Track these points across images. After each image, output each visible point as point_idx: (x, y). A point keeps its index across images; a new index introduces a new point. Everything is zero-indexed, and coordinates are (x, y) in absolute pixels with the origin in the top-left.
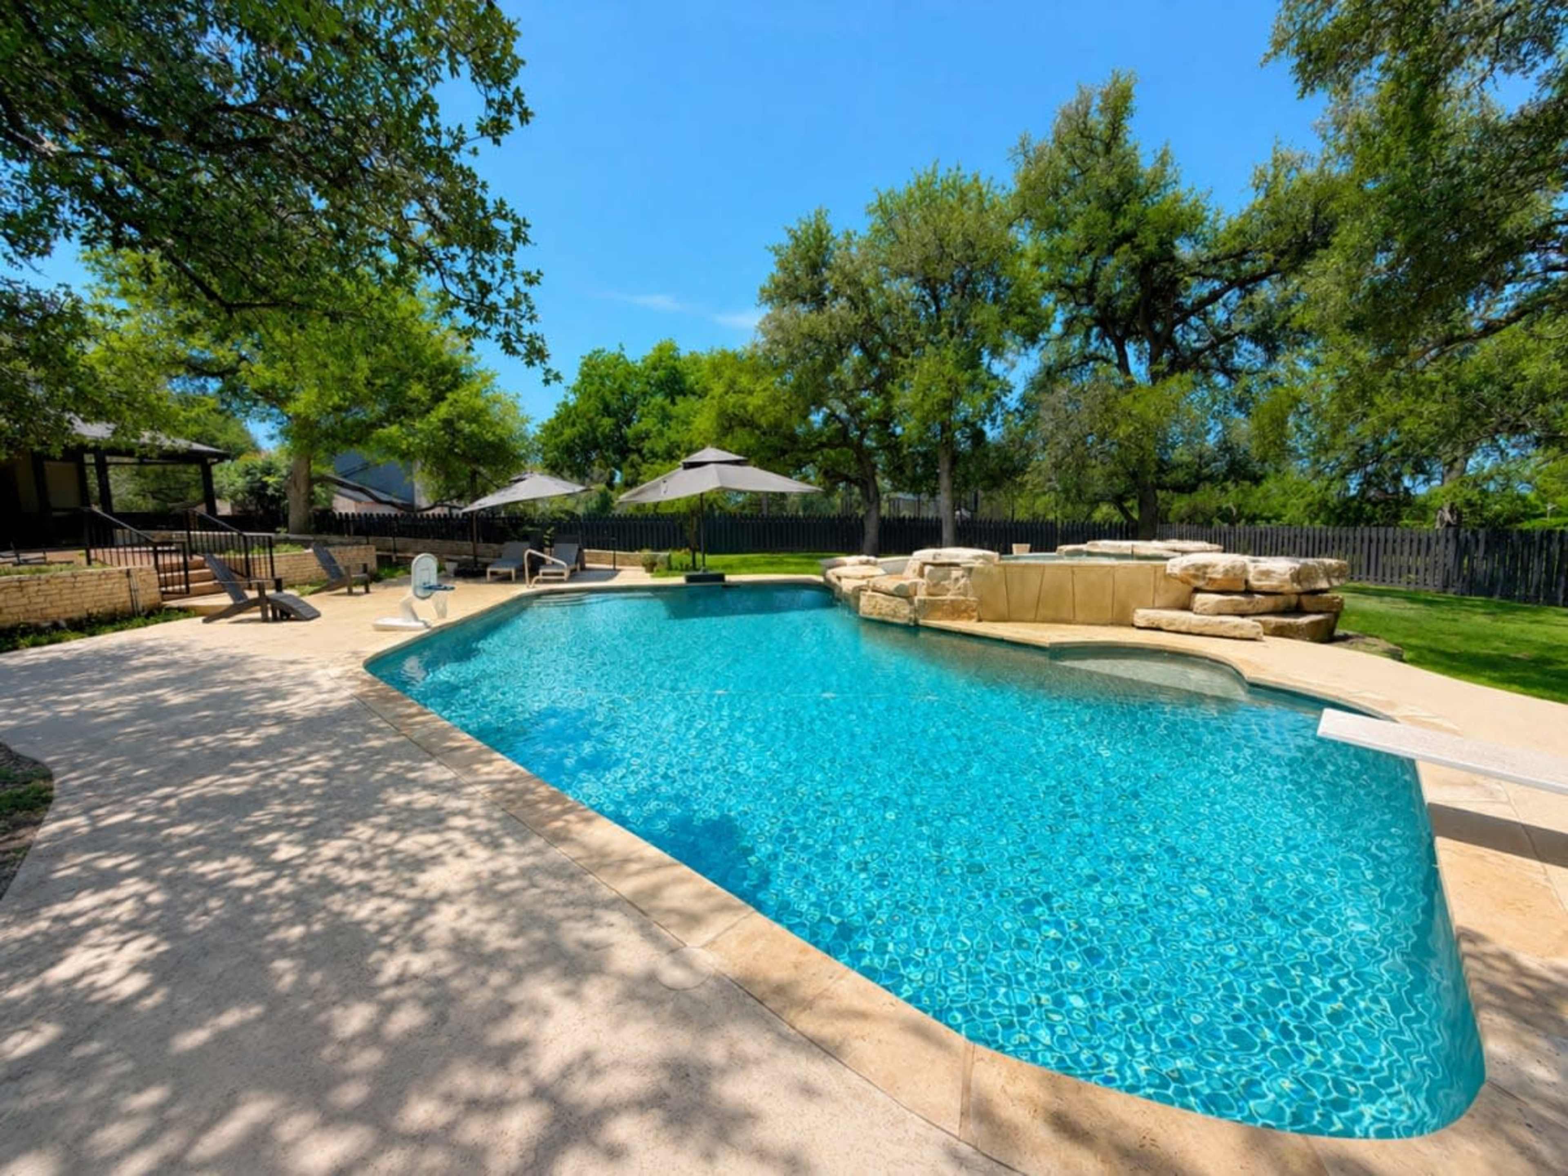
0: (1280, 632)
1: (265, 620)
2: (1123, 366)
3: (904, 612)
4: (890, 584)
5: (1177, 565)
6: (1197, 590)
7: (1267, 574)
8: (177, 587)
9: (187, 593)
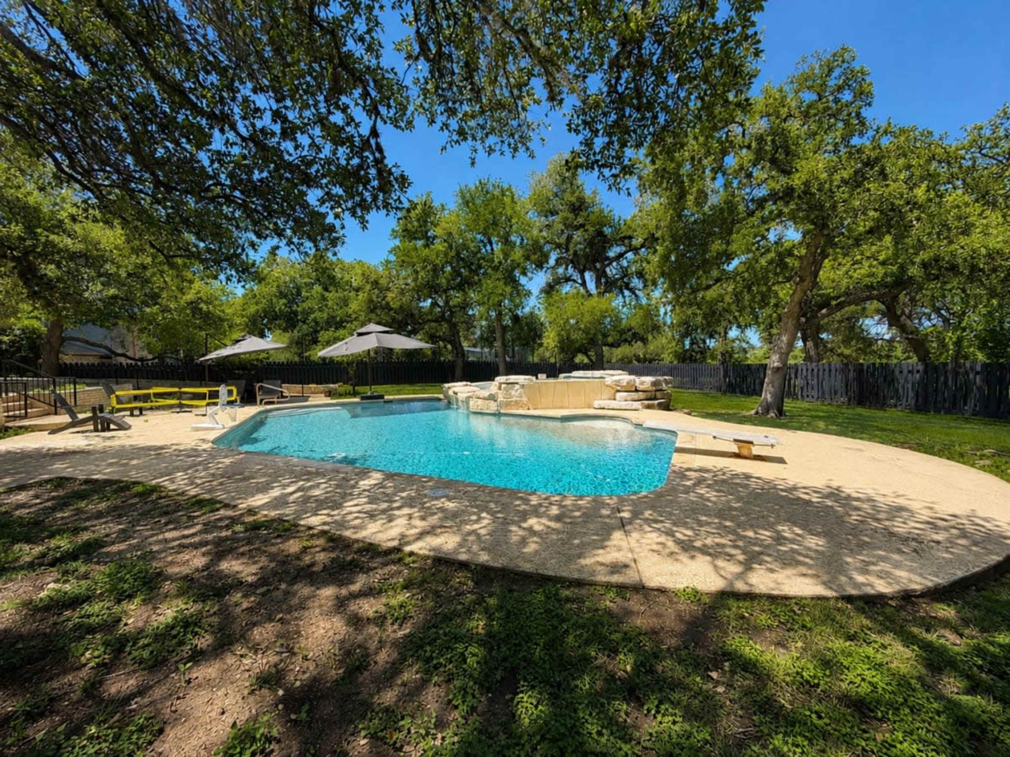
0: (649, 407)
1: (96, 430)
2: (584, 284)
3: (493, 407)
4: (486, 393)
5: (609, 380)
6: (618, 391)
7: (642, 383)
8: (17, 412)
9: (26, 416)
